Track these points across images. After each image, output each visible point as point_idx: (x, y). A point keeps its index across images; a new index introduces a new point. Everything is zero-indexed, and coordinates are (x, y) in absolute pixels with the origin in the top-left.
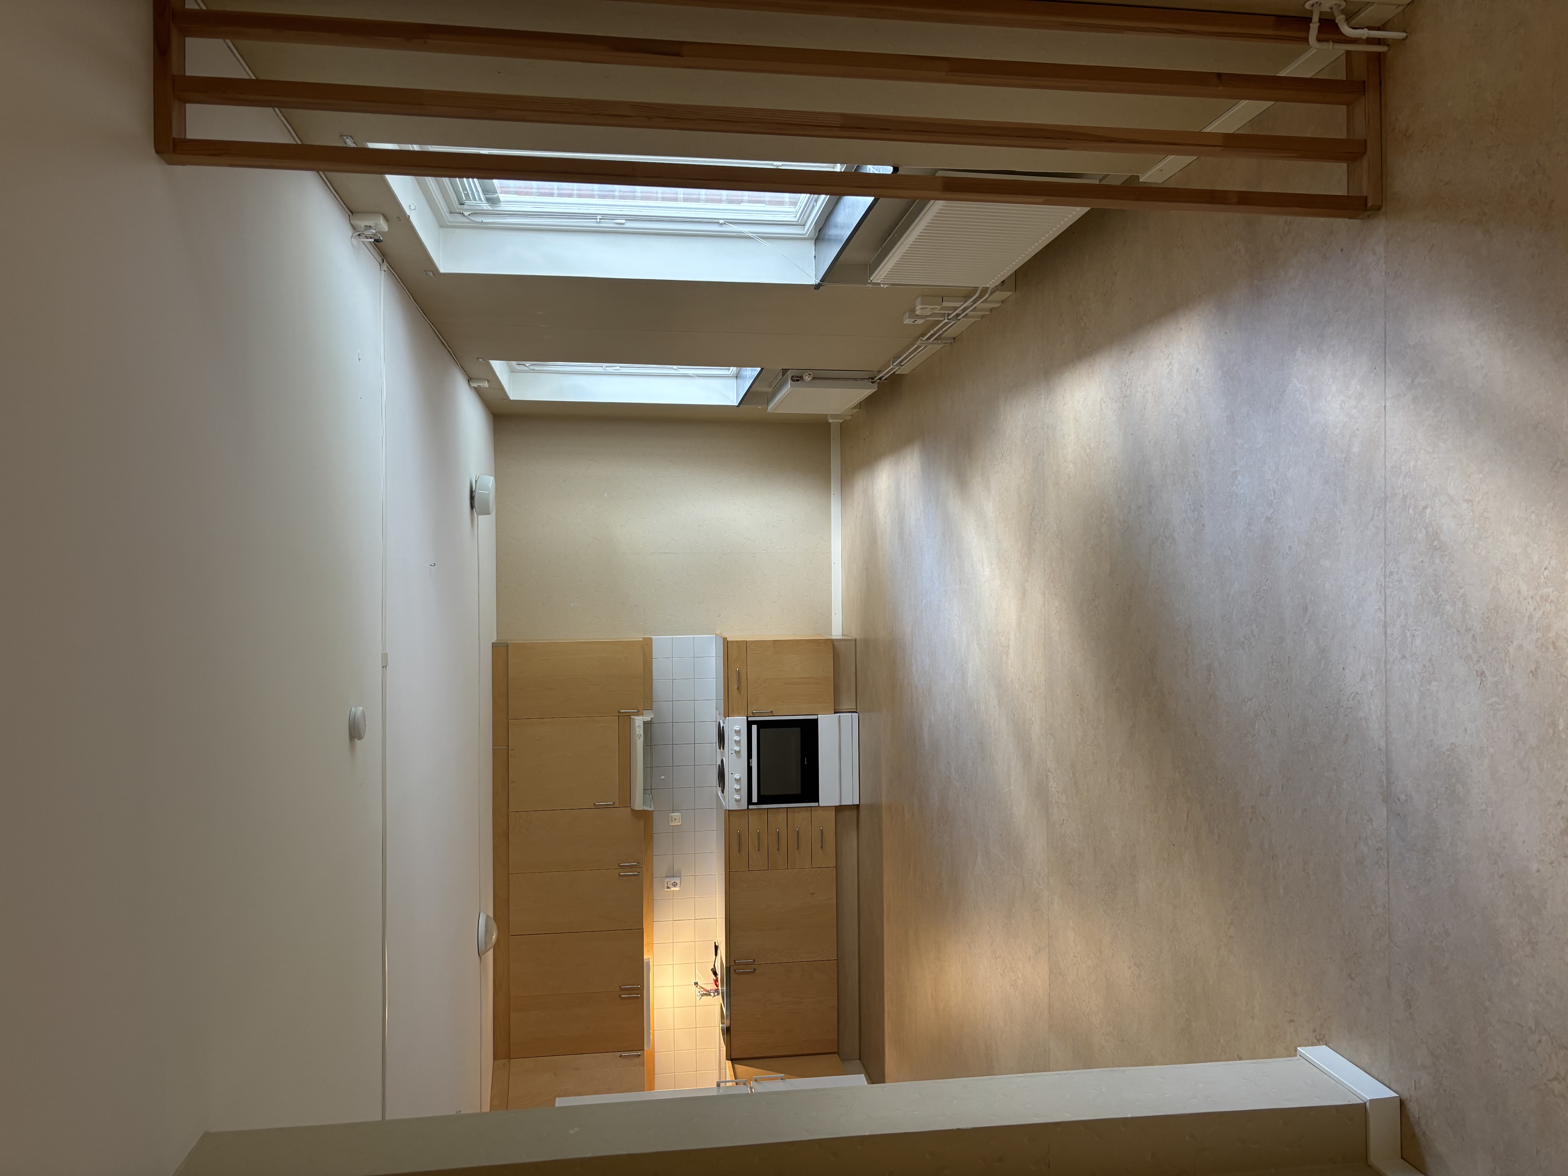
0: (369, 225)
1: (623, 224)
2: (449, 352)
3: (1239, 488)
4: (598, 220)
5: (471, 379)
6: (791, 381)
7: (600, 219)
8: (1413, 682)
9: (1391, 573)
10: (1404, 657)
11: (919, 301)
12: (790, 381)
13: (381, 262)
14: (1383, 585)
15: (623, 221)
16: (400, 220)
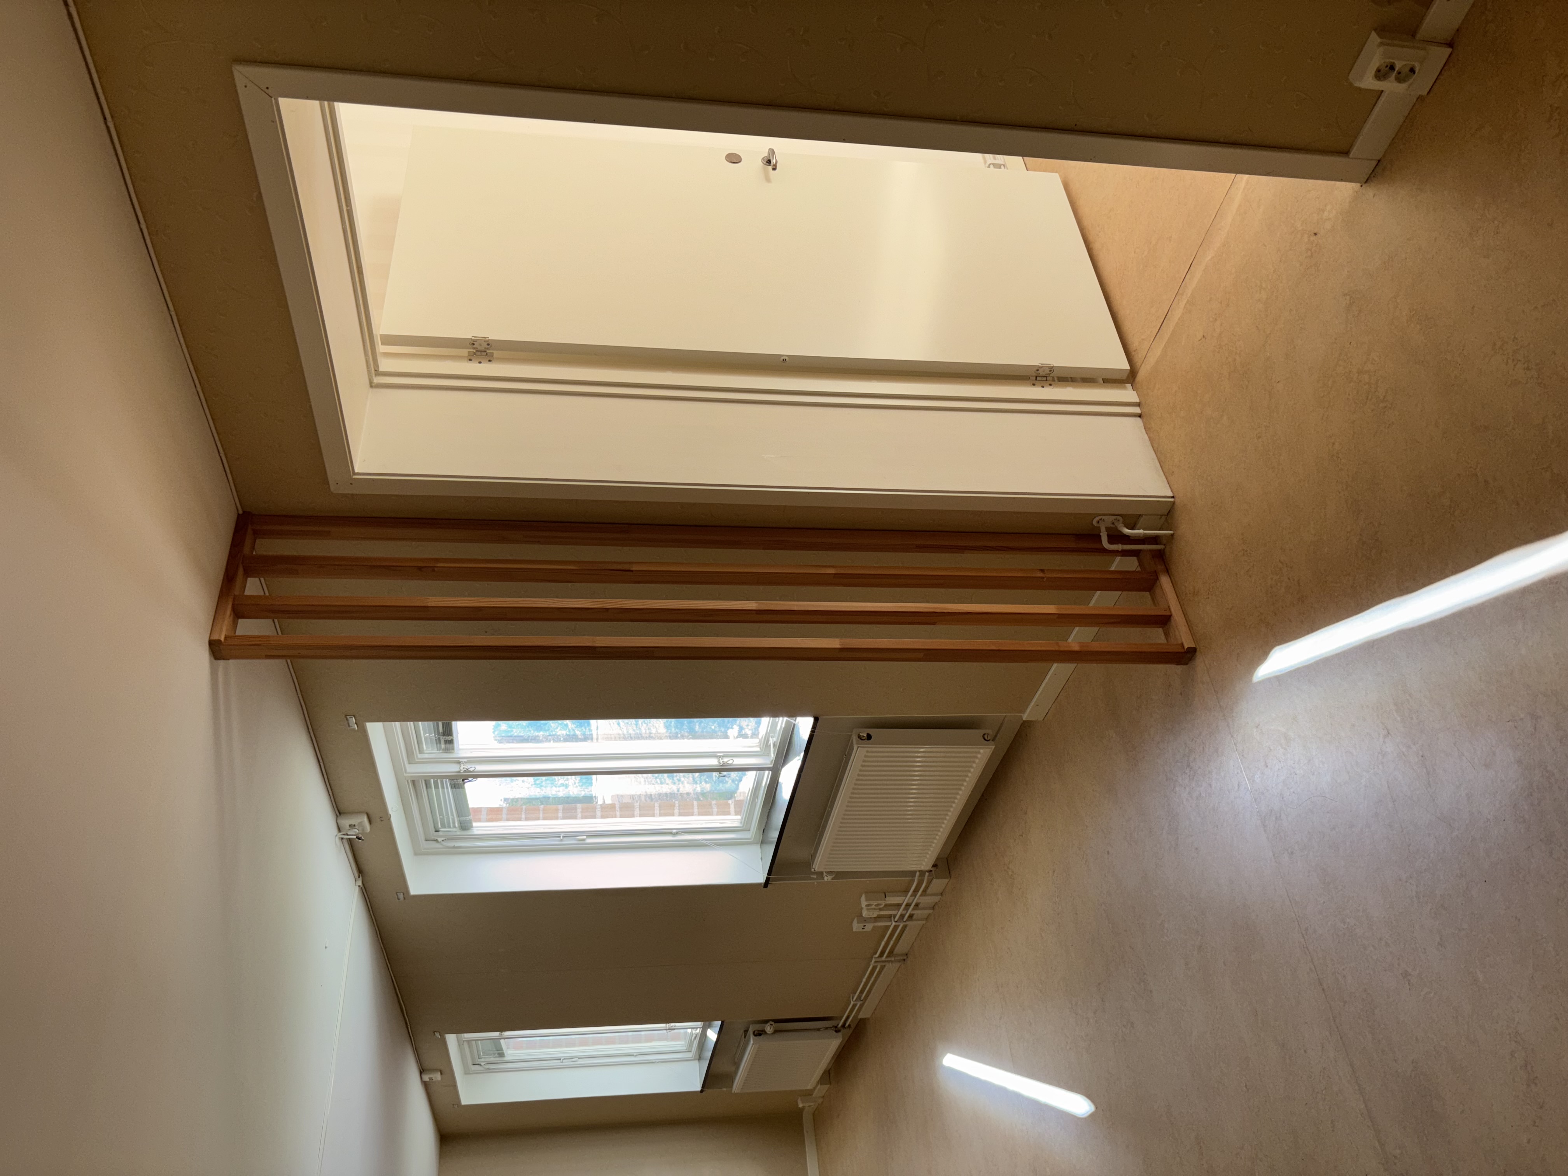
0: (353, 824)
1: (584, 840)
2: (406, 1023)
3: (1169, 935)
4: (562, 838)
5: (423, 1071)
6: (754, 1037)
7: (563, 837)
8: (1361, 1022)
9: (1307, 929)
10: (1345, 1002)
11: (863, 898)
12: (752, 1037)
13: (357, 877)
14: (1305, 946)
15: (585, 837)
16: (382, 821)
